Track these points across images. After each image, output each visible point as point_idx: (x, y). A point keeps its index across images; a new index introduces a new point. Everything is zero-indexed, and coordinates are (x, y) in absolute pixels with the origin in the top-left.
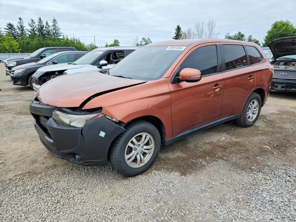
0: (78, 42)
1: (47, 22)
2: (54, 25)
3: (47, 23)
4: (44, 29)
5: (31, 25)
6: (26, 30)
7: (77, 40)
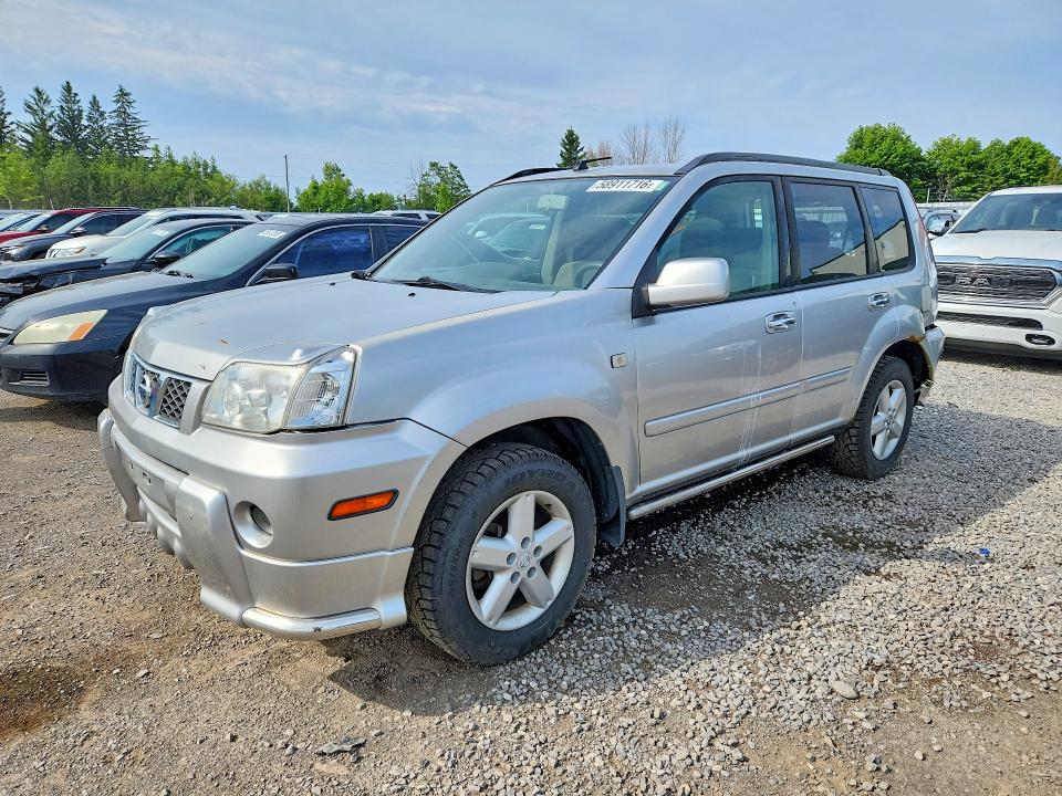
0: (209, 171)
1: (94, 98)
2: (121, 112)
3: (95, 103)
4: (84, 122)
5: (35, 107)
6: (14, 127)
7: (206, 166)
